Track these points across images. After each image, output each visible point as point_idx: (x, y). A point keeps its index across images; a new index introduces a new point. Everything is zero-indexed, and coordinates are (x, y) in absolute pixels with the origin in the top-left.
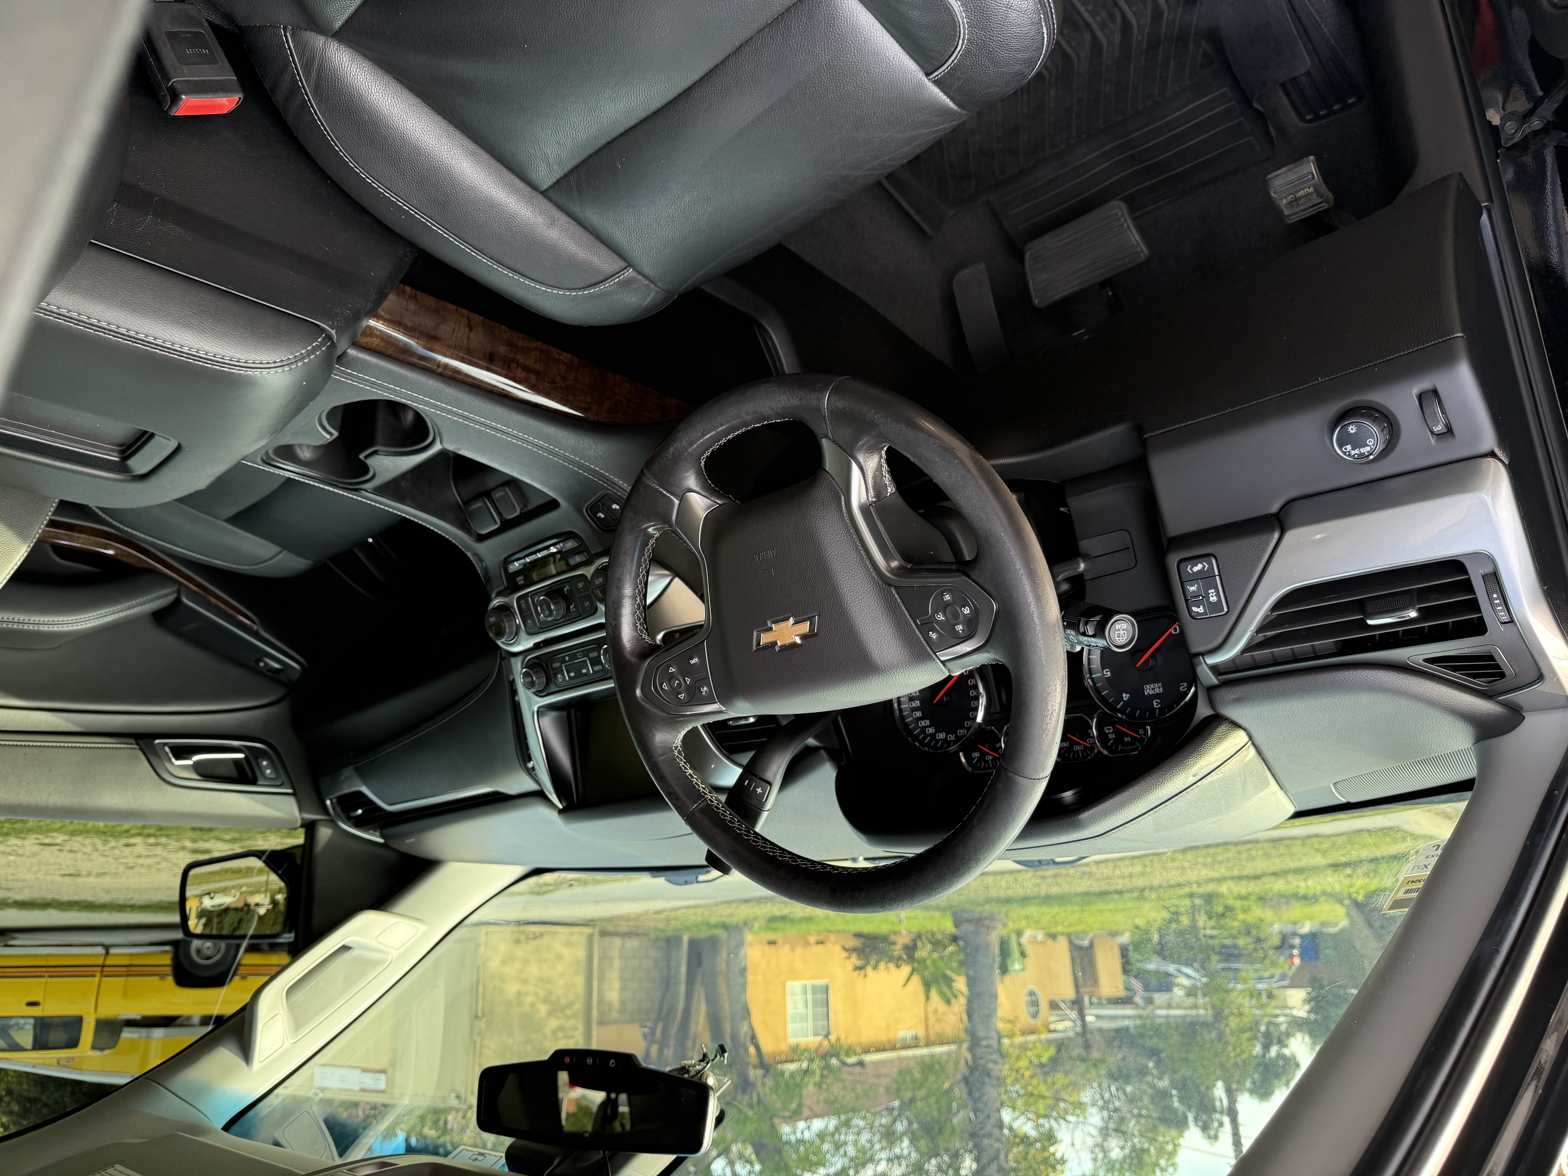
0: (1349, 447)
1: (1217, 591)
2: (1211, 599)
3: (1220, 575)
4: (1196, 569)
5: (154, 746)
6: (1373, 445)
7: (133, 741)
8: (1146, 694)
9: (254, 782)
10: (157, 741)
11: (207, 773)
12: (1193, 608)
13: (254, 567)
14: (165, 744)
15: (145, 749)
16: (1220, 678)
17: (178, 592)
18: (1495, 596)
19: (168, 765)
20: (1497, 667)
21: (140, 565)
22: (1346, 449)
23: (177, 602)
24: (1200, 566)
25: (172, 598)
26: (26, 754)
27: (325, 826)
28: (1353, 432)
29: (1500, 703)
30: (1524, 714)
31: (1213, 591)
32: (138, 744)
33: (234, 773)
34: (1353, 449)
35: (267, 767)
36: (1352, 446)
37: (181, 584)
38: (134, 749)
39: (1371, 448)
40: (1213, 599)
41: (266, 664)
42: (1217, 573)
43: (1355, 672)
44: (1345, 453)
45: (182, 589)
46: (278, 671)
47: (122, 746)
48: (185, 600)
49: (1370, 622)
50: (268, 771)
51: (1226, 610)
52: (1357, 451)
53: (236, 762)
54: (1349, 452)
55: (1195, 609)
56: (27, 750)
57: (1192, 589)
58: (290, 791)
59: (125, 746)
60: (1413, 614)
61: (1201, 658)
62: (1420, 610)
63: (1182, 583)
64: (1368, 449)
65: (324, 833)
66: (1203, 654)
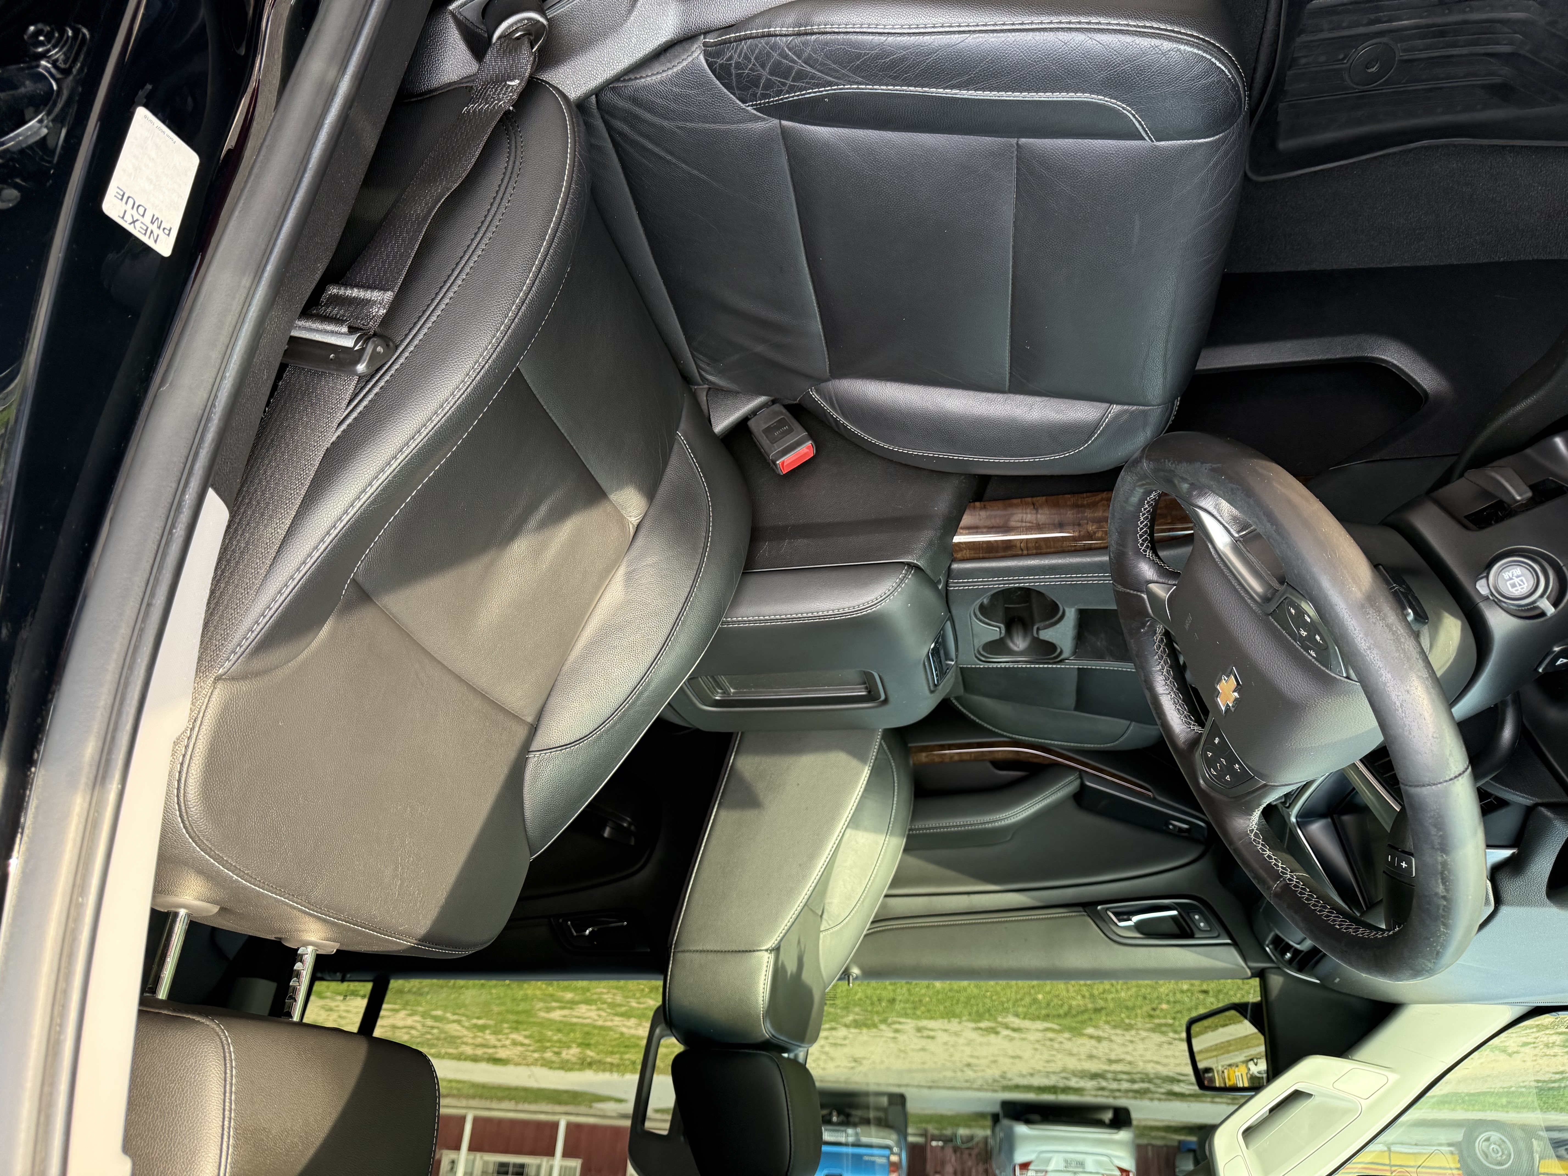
5: (1098, 911)
7: (1081, 909)
9: (1191, 936)
10: (1099, 907)
11: (1148, 930)
13: (1117, 742)
14: (1108, 909)
15: (1090, 914)
17: (1081, 778)
19: (1114, 928)
21: (1046, 762)
23: (1083, 786)
25: (1077, 783)
26: (1006, 928)
27: (1274, 974)
32: (1086, 912)
33: (1175, 930)
35: (1200, 921)
37: (1081, 771)
38: (1084, 915)
41: (1174, 826)
45: (1084, 775)
46: (1187, 830)
47: (1074, 914)
48: (1088, 784)
50: (1202, 924)
53: (1172, 917)
56: (1007, 925)
58: (1229, 941)
59: (1076, 914)
65: (1276, 981)
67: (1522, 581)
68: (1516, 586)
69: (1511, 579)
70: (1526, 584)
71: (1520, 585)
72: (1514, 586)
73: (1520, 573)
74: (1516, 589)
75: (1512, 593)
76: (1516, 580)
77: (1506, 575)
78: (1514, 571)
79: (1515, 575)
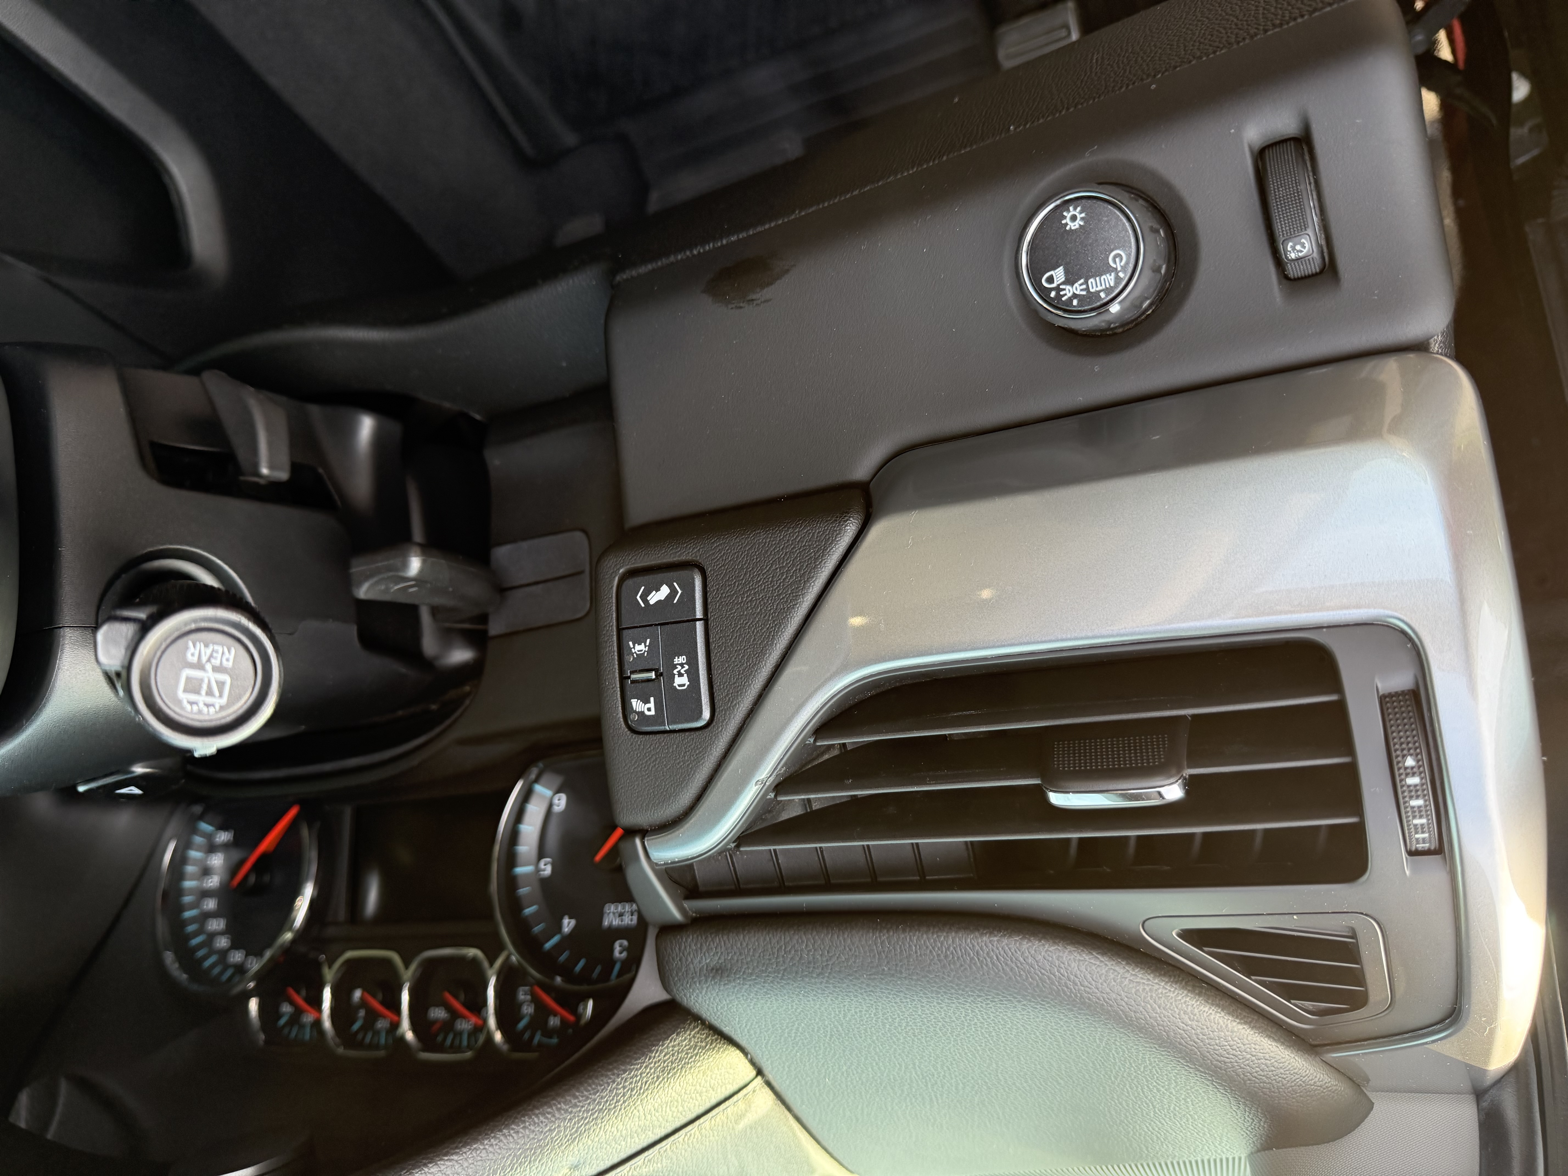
0: (1059, 274)
1: (692, 662)
2: (678, 681)
3: (705, 620)
4: (655, 598)
6: (1124, 269)
8: (606, 923)
12: (634, 702)
16: (686, 904)
18: (1410, 762)
20: (1358, 978)
22: (1050, 280)
24: (664, 591)
28: (1074, 226)
29: (1334, 1068)
30: (1372, 1096)
31: (682, 659)
34: (1069, 281)
36: (1066, 272)
39: (1118, 279)
40: (681, 681)
42: (699, 614)
43: (1005, 941)
44: (1043, 293)
49: (1057, 799)
51: (706, 714)
52: (1078, 288)
54: (1058, 289)
55: (637, 705)
57: (640, 648)
60: (1173, 792)
61: (638, 842)
62: (1191, 785)
63: (620, 631)
64: (1109, 279)
66: (643, 833)
67: (221, 685)
68: (197, 692)
69: (199, 666)
70: (224, 701)
71: (210, 693)
72: (193, 687)
73: (230, 664)
74: (193, 697)
75: (179, 702)
76: (209, 676)
77: (194, 649)
78: (219, 648)
79: (217, 662)
